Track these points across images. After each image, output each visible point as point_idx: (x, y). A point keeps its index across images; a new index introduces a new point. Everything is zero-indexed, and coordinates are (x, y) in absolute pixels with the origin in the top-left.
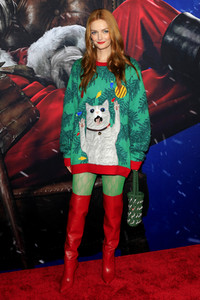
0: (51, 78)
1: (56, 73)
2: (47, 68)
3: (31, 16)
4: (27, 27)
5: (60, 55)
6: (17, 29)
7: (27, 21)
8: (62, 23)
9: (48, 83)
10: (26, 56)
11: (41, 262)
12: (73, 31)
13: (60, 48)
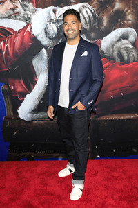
0: (113, 56)
1: (116, 54)
2: (111, 50)
3: (105, 22)
4: (102, 28)
5: (119, 44)
6: (97, 29)
7: (102, 25)
8: (121, 26)
9: (111, 59)
10: (100, 44)
11: (99, 157)
12: (127, 31)
13: (119, 40)
